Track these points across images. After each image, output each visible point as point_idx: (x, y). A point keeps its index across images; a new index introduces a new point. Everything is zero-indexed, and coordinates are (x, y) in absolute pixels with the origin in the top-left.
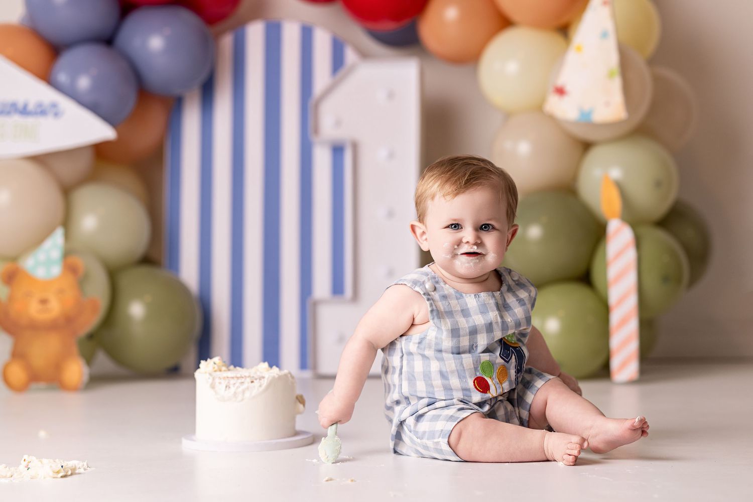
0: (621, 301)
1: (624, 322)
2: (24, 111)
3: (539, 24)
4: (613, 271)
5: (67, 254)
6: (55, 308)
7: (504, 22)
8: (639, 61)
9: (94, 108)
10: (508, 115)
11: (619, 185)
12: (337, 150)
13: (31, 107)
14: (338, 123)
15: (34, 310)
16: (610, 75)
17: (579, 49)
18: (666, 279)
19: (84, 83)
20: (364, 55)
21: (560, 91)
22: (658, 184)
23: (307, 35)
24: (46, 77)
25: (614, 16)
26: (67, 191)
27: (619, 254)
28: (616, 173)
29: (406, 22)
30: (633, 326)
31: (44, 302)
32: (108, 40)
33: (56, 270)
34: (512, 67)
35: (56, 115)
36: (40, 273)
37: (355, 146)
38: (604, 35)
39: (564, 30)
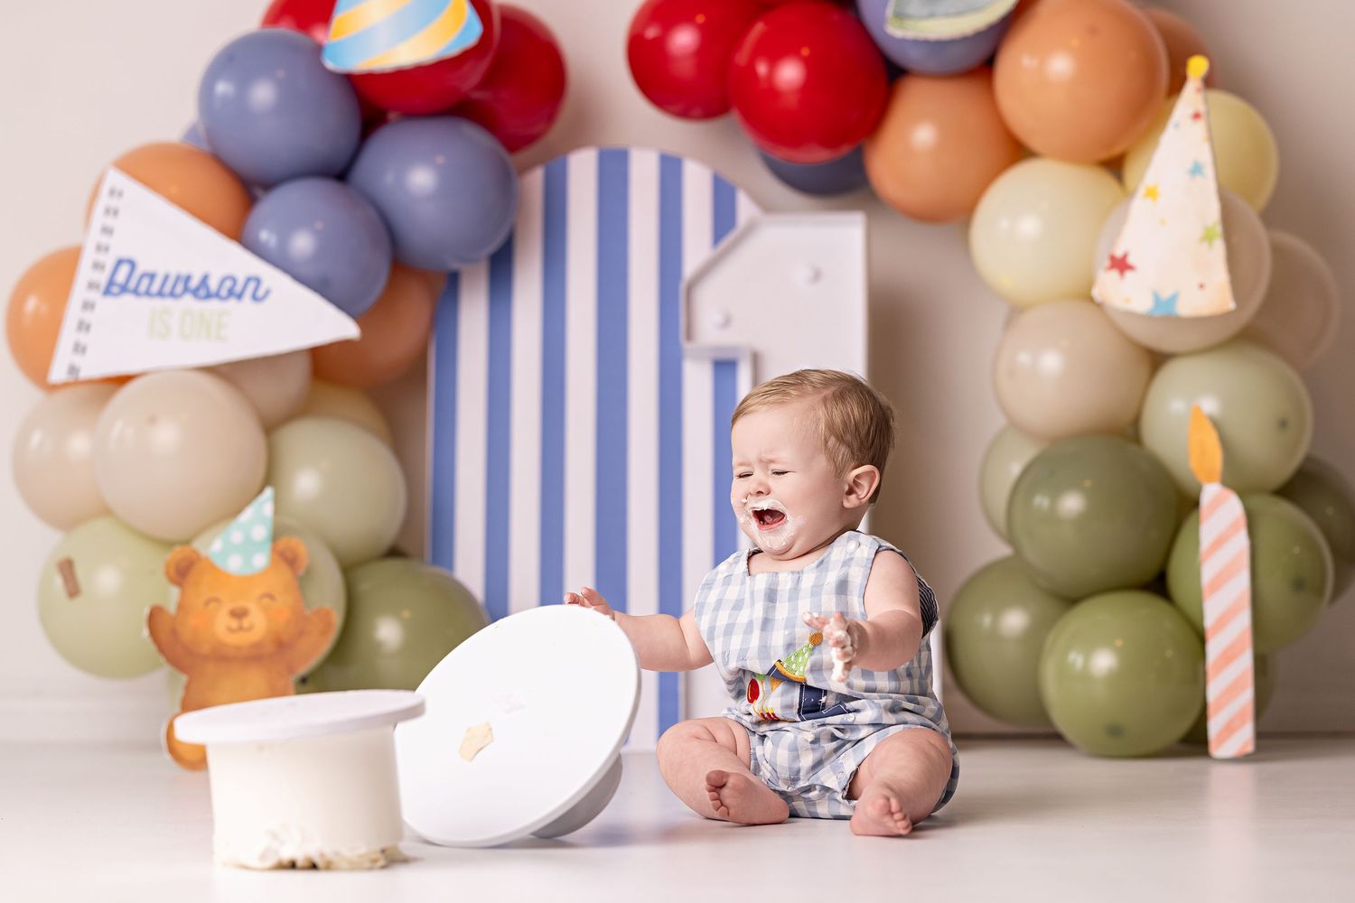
0: (1223, 622)
1: (1228, 657)
2: (202, 291)
3: (1072, 155)
4: (1208, 572)
5: (277, 534)
6: (258, 625)
7: (1017, 151)
8: (1250, 214)
9: (321, 286)
10: (1016, 311)
11: (1216, 424)
12: (724, 367)
13: (213, 284)
14: (727, 322)
15: (222, 627)
16: (1207, 238)
17: (1152, 193)
18: (1298, 585)
19: (303, 243)
20: (767, 207)
21: (1121, 265)
22: (1283, 424)
23: (670, 171)
24: (237, 232)
25: (1211, 139)
26: (271, 427)
27: (1219, 542)
28: (1209, 405)
29: (845, 150)
30: (1244, 663)
31: (239, 614)
32: (340, 173)
33: (261, 560)
34: (1029, 226)
35: (255, 298)
36: (234, 565)
37: (756, 360)
38: (1196, 170)
39: (1115, 166)
